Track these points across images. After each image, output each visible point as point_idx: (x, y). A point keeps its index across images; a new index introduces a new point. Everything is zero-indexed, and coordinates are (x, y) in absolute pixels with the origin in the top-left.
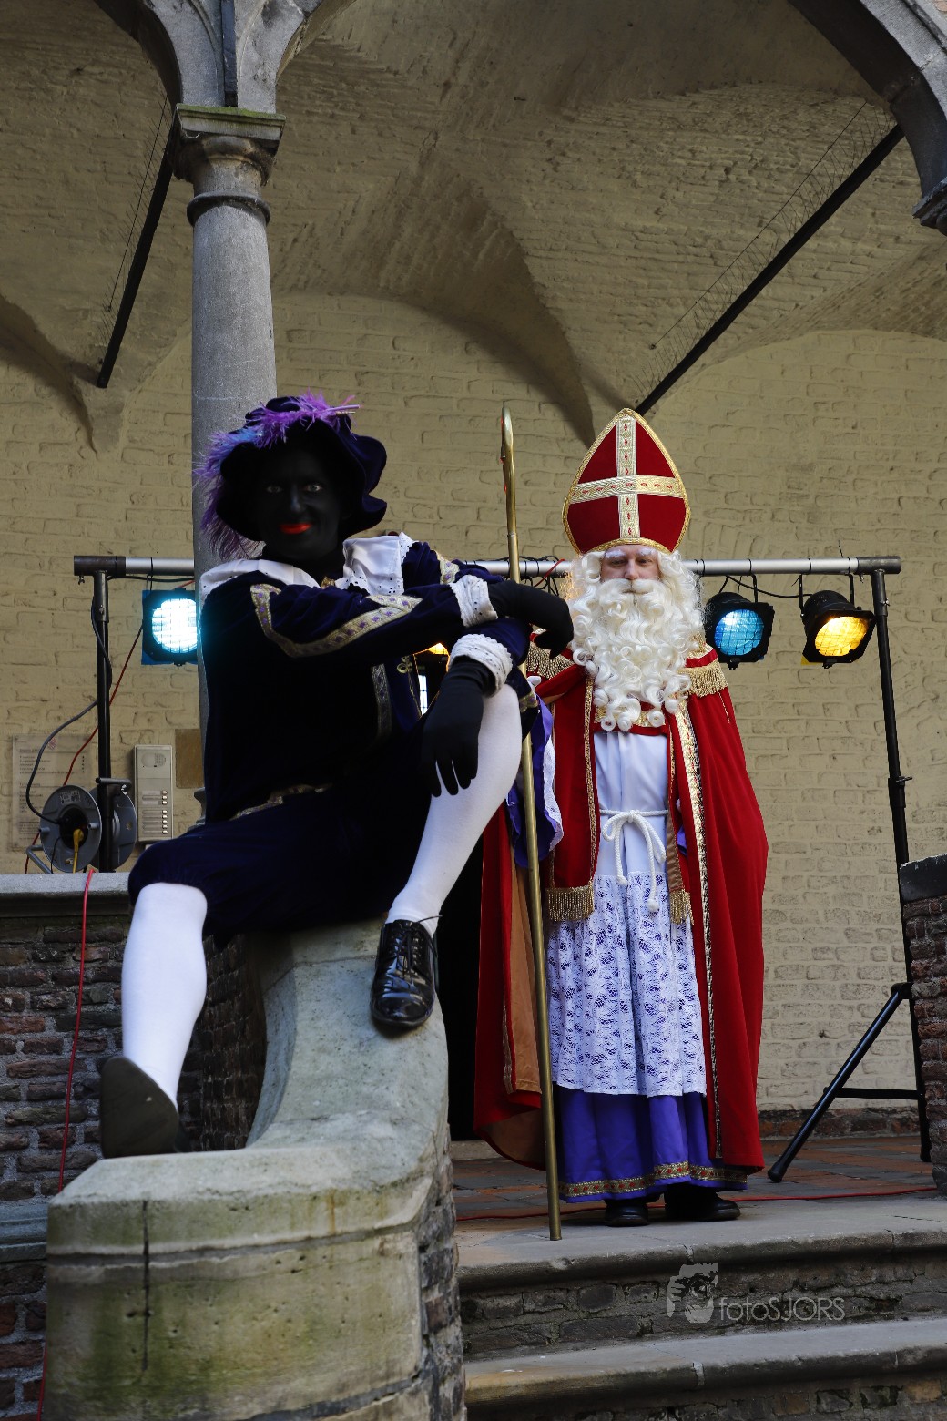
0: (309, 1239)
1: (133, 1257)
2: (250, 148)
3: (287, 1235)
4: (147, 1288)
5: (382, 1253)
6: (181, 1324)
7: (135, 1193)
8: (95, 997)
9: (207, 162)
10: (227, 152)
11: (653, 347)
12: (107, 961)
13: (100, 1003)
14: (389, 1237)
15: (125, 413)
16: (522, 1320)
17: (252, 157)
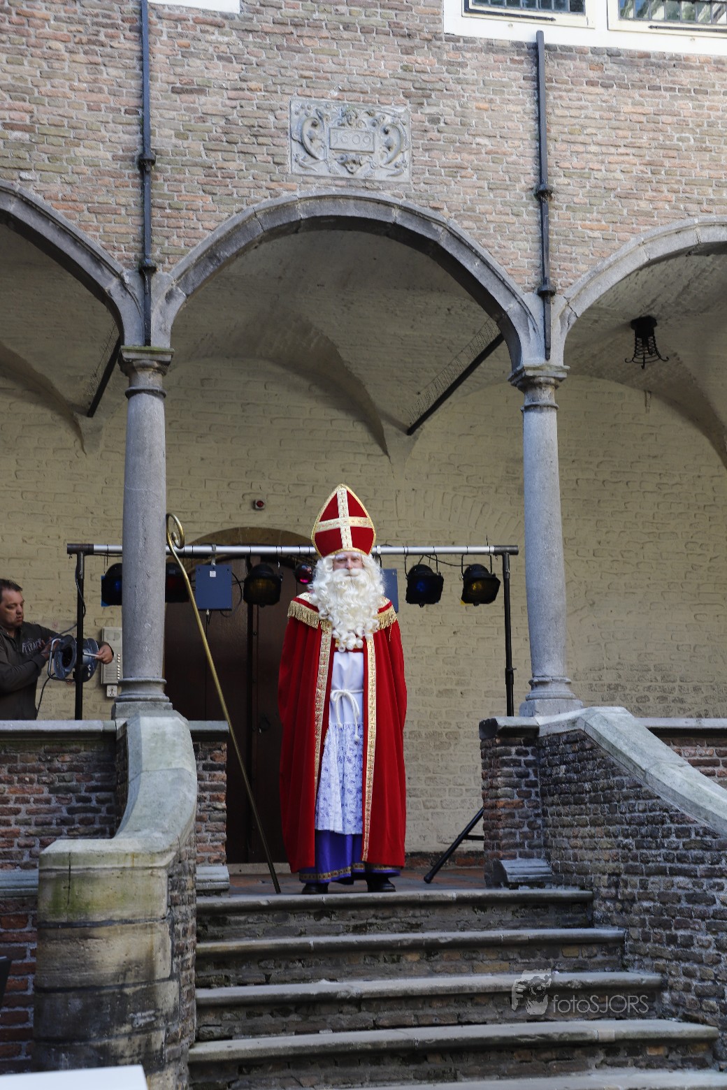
0: (124, 868)
1: (66, 870)
2: (156, 365)
3: (117, 866)
4: (70, 880)
5: (152, 875)
6: (80, 891)
7: (67, 850)
8: (67, 779)
9: (135, 371)
10: (145, 367)
11: (419, 393)
12: (72, 761)
13: (69, 782)
14: (155, 870)
15: (104, 431)
16: (247, 926)
17: (157, 369)
